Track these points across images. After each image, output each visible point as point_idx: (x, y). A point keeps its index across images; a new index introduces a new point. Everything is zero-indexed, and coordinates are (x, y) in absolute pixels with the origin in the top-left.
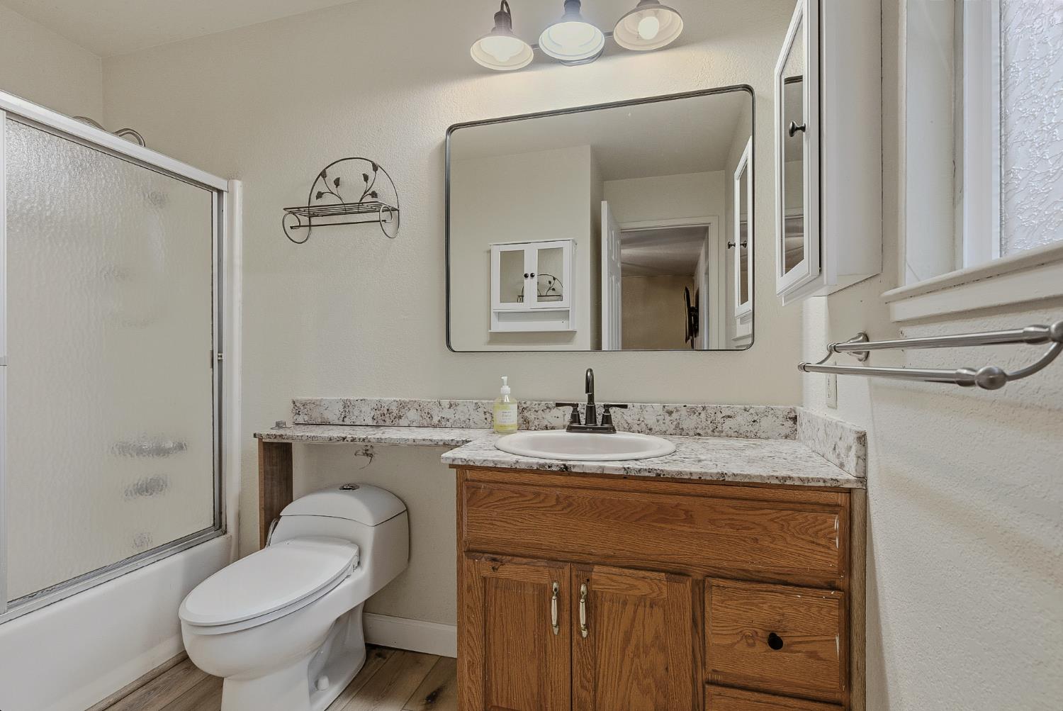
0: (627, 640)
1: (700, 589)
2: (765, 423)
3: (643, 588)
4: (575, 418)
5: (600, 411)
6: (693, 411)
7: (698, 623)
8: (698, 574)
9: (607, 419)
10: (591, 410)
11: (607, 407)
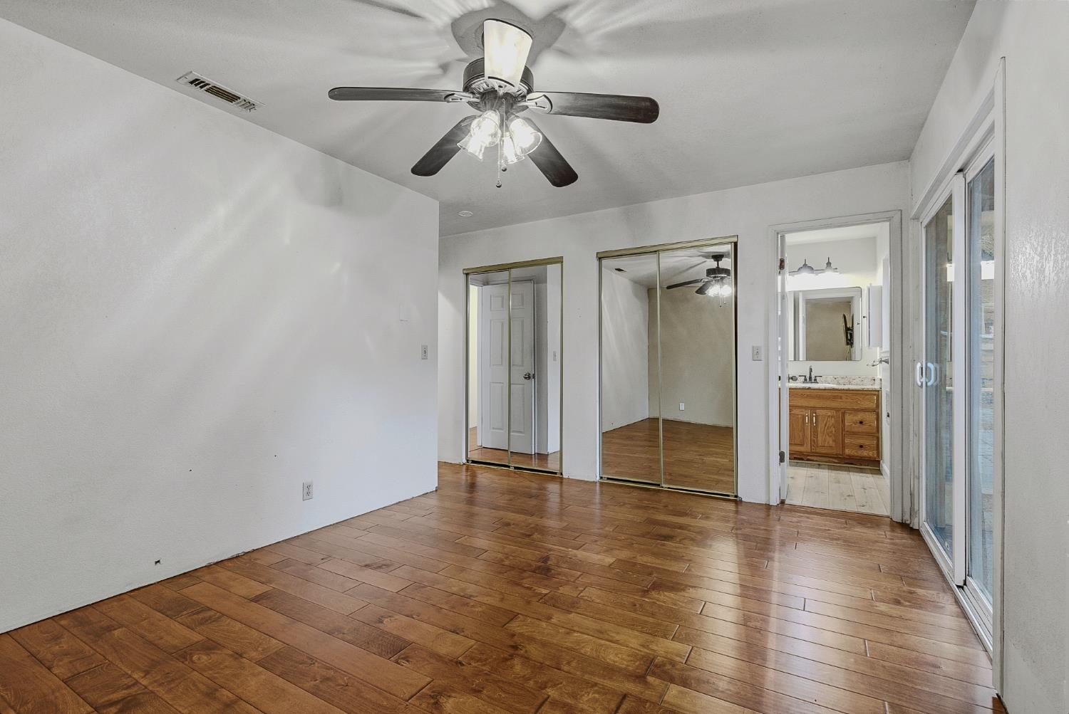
0: (825, 425)
1: (844, 414)
2: (865, 381)
3: (829, 414)
4: (806, 380)
5: (813, 378)
6: (843, 378)
7: (843, 421)
8: (843, 411)
9: (815, 380)
10: (810, 378)
11: (816, 377)
